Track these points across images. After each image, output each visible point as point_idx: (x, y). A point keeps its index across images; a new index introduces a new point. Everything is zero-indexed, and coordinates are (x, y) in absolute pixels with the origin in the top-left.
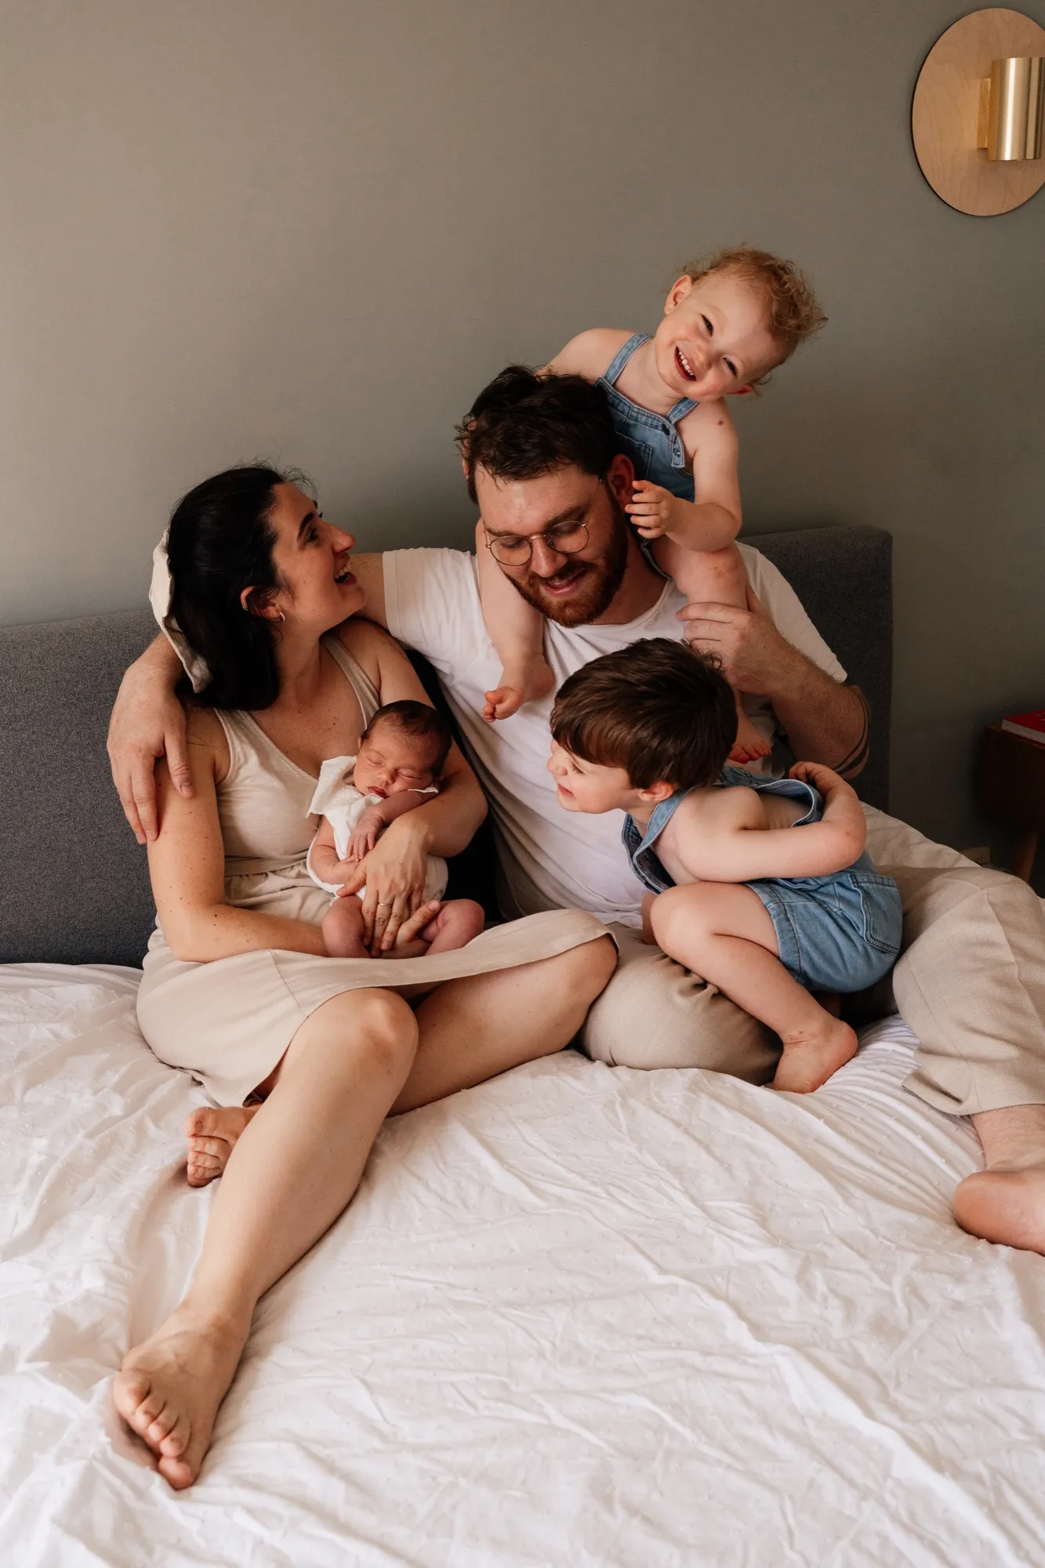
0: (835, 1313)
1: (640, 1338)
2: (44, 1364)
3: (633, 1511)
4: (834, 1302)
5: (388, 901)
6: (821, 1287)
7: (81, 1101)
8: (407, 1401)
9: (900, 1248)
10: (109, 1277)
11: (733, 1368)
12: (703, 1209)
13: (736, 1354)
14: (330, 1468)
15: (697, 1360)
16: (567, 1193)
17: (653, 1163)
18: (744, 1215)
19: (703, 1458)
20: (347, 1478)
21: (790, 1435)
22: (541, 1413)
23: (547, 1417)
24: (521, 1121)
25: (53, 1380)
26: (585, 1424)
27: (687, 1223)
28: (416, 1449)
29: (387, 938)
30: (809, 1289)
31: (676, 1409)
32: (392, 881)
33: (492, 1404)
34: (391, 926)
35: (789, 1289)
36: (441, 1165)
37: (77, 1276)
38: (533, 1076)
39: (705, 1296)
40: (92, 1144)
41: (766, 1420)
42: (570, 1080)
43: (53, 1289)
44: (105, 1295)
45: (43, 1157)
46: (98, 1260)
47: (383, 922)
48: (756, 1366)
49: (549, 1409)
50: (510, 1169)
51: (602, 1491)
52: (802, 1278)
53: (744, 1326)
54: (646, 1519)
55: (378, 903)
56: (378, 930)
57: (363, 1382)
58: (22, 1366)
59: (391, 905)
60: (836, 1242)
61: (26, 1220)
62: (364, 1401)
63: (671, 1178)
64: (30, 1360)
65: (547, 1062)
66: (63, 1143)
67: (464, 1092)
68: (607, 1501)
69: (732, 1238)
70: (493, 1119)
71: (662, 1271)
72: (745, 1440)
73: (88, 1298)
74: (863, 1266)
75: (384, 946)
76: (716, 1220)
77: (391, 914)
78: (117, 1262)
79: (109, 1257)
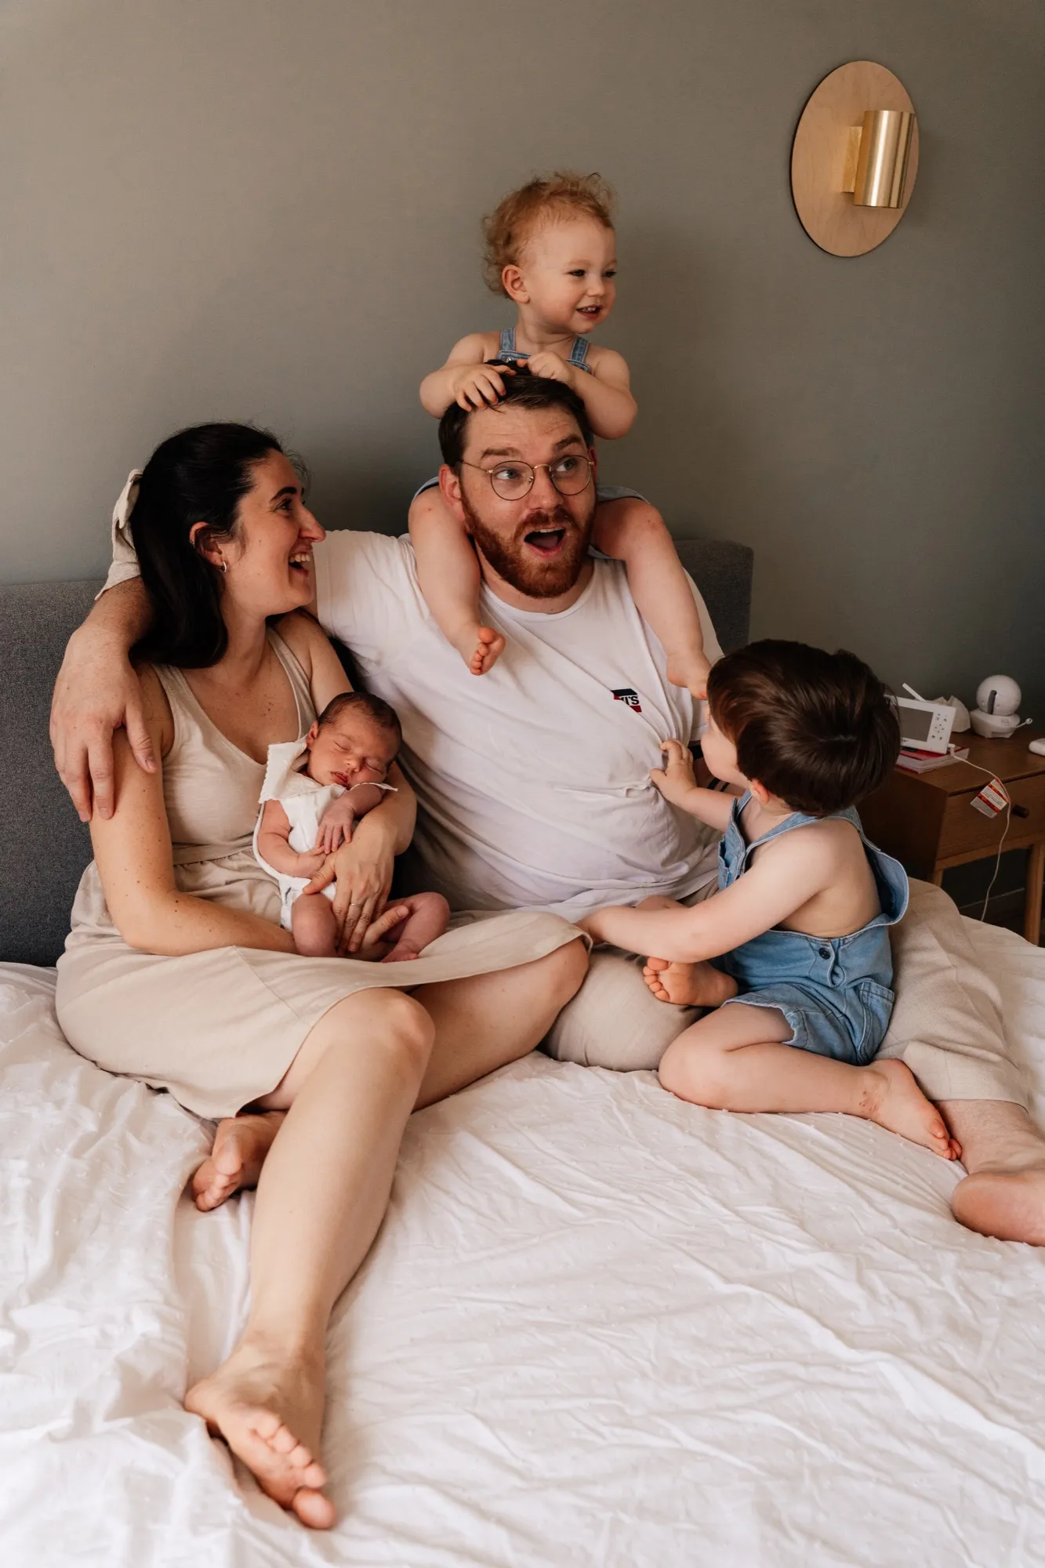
0: (907, 1317)
1: (732, 1350)
2: (128, 1421)
3: (811, 1536)
4: (901, 1305)
5: (360, 902)
6: (882, 1290)
7: (45, 1118)
8: (530, 1433)
9: (935, 1247)
10: (164, 1320)
11: (841, 1378)
12: (737, 1213)
13: (835, 1365)
14: (481, 1512)
15: (801, 1371)
16: (601, 1202)
17: (674, 1169)
18: (780, 1219)
19: (847, 1472)
20: (501, 1521)
21: (922, 1443)
22: (669, 1436)
23: (677, 1441)
24: (526, 1128)
25: (143, 1436)
26: (718, 1444)
27: (727, 1228)
28: (561, 1485)
29: (355, 939)
30: (872, 1292)
31: (803, 1423)
32: (368, 882)
33: (618, 1430)
34: (359, 928)
35: (852, 1292)
36: (463, 1176)
37: (128, 1320)
38: (519, 1079)
39: (780, 1305)
40: (82, 1165)
41: (891, 1430)
42: (555, 1081)
43: (104, 1334)
44: (163, 1340)
45: (28, 1182)
46: (147, 1301)
47: (353, 923)
48: (861, 1374)
49: (676, 1432)
50: (535, 1178)
51: (768, 1515)
52: (861, 1281)
53: (830, 1332)
54: (825, 1543)
55: (350, 903)
56: (348, 931)
57: (476, 1415)
58: (99, 1425)
59: (362, 907)
60: (876, 1244)
61: (41, 1257)
62: (484, 1436)
63: (695, 1181)
64: (111, 1416)
65: (524, 1065)
66: (43, 1164)
67: (453, 1098)
68: (778, 1525)
69: (780, 1243)
70: (496, 1127)
71: (728, 1280)
72: (882, 1452)
73: (146, 1344)
74: (913, 1267)
75: (352, 948)
76: (755, 1224)
77: (360, 916)
78: (167, 1303)
79: (157, 1297)
